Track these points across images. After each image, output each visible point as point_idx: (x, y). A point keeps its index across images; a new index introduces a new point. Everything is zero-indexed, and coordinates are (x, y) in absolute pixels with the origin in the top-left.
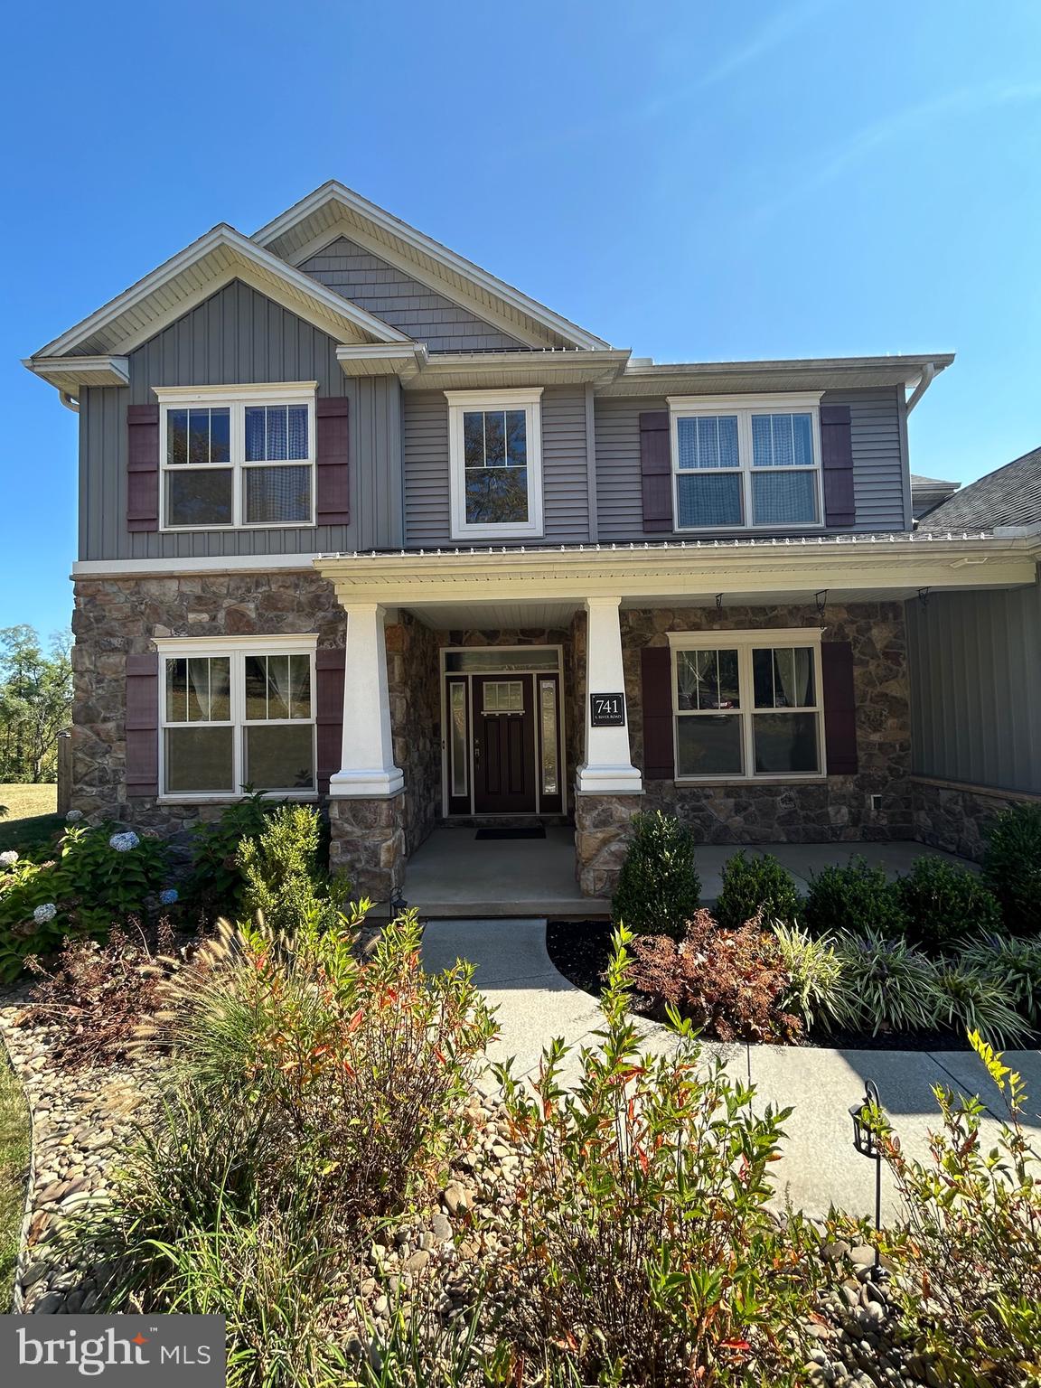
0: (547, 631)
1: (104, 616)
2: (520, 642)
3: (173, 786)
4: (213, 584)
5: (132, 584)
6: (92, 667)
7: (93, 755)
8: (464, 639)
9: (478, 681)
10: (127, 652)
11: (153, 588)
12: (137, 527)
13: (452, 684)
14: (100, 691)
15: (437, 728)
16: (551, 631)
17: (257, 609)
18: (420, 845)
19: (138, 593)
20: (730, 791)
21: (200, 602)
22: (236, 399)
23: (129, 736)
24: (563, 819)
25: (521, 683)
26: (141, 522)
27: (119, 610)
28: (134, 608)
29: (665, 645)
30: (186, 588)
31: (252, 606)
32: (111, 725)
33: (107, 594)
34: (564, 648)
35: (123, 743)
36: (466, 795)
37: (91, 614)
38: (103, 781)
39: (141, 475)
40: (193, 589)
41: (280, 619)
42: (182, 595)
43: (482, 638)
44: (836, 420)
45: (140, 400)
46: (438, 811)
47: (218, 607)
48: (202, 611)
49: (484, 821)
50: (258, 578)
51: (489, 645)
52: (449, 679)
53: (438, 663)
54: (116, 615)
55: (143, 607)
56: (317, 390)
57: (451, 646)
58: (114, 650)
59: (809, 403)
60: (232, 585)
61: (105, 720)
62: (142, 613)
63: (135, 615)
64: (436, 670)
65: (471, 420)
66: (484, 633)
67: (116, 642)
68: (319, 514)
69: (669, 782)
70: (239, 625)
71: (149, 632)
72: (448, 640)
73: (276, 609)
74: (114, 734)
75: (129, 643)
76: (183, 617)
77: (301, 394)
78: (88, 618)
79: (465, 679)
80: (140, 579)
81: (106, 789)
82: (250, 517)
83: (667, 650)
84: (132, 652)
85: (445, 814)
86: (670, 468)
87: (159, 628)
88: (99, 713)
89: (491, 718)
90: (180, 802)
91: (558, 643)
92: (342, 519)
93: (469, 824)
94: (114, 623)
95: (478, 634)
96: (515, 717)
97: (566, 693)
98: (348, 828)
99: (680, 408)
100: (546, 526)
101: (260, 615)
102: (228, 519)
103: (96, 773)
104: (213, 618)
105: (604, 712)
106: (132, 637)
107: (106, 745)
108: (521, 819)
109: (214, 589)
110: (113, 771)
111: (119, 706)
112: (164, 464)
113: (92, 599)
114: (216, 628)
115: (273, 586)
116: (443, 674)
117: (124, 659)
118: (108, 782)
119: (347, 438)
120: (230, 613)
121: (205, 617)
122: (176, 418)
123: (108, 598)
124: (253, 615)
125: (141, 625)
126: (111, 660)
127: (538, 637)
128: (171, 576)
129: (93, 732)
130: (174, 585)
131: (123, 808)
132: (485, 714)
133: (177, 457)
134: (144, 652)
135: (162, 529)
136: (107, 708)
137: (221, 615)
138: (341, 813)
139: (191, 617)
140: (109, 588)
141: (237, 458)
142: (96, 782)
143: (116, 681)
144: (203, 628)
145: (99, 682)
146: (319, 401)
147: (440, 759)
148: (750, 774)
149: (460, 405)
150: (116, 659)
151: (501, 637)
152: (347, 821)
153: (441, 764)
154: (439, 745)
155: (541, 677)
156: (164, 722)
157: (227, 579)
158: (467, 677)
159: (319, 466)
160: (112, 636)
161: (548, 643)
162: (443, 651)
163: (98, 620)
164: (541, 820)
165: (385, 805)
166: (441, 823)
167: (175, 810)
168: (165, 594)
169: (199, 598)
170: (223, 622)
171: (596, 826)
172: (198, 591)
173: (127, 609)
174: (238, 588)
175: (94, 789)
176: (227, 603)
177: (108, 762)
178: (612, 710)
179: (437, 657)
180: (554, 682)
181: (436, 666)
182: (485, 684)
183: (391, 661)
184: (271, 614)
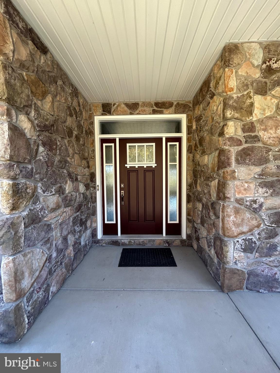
0: (175, 103)
2: (154, 112)
8: (112, 110)
9: (123, 142)
13: (104, 145)
15: (93, 176)
16: (178, 104)
18: (58, 290)
24: (182, 241)
25: (154, 144)
34: (187, 117)
36: (114, 222)
43: (126, 108)
46: (94, 234)
49: (126, 241)
51: (131, 114)
52: (103, 141)
53: (93, 127)
57: (103, 115)
64: (91, 133)
66: (127, 105)
72: (101, 110)
79: (113, 141)
85: (100, 235)
89: (133, 169)
91: (183, 112)
93: (116, 243)
95: (123, 106)
96: (149, 169)
97: (188, 151)
108: (154, 241)
116: (98, 136)
127: (167, 108)
132: (128, 166)
147: (96, 198)
151: (140, 109)
153: (95, 201)
154: (95, 188)
155: (169, 140)
158: (115, 139)
161: (176, 113)
162: (98, 119)
164: (167, 242)
166: (97, 242)
179: (92, 123)
180: (177, 144)
181: (92, 130)
182: (128, 145)
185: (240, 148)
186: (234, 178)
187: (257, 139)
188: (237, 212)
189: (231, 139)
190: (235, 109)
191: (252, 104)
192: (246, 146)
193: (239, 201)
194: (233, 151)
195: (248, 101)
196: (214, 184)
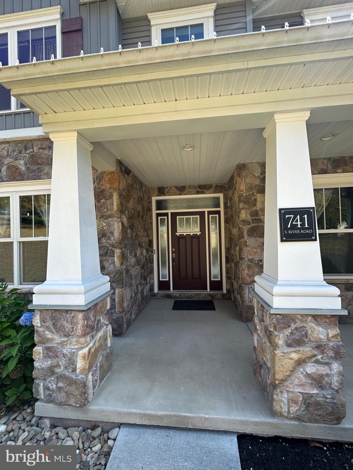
0: (214, 186)
2: (198, 193)
8: (166, 192)
9: (174, 215)
13: (159, 218)
15: (151, 242)
16: (216, 186)
17: (26, 164)
22: (12, 27)
24: (223, 295)
25: (198, 216)
31: (23, 162)
34: (224, 195)
36: (167, 279)
41: (39, 170)
43: (176, 190)
46: (152, 289)
47: (2, 164)
49: (178, 295)
51: (180, 194)
52: (158, 215)
53: (151, 206)
56: (62, 13)
57: (158, 196)
64: (150, 210)
66: (177, 188)
70: (16, 176)
72: (157, 192)
73: (38, 164)
79: (167, 215)
85: (156, 290)
89: (182, 237)
91: (220, 192)
93: (169, 296)
95: (174, 188)
96: (195, 236)
97: (225, 222)
98: (49, 335)
101: (27, 168)
102: (7, 106)
104: (0, 171)
105: (294, 227)
108: (200, 294)
114: (1, 178)
115: (35, 148)
116: (154, 212)
119: (82, 46)
124: (23, 169)
127: (209, 189)
132: (178, 234)
137: (4, 169)
138: (43, 321)
146: (63, 21)
147: (153, 259)
149: (158, 24)
151: (187, 190)
152: (48, 328)
153: (153, 262)
154: (152, 252)
155: (210, 213)
158: (168, 213)
161: (214, 193)
162: (154, 199)
164: (210, 295)
165: (80, 316)
166: (154, 295)
170: (5, 173)
171: (289, 345)
174: (14, 151)
176: (7, 161)
178: (303, 224)
179: (150, 202)
180: (217, 216)
181: (150, 207)
182: (178, 217)
183: (111, 197)
184: (34, 168)
185: (250, 226)
186: (246, 246)
188: (249, 267)
189: (243, 221)
190: (245, 202)
191: (256, 200)
192: (253, 225)
193: (251, 260)
194: (246, 228)
195: (253, 198)
196: (238, 248)
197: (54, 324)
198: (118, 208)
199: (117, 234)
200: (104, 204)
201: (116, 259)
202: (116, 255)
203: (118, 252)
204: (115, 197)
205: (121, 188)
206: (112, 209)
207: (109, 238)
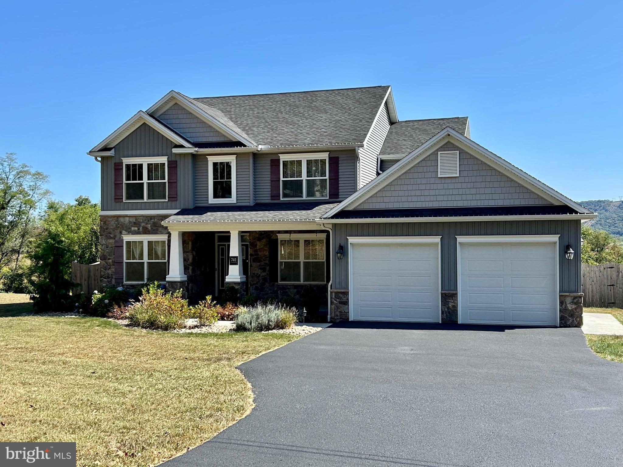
1: (108, 228)
3: (127, 280)
4: (139, 219)
5: (116, 218)
6: (105, 243)
7: (105, 270)
10: (115, 239)
11: (122, 220)
12: (117, 200)
13: (220, 247)
14: (107, 250)
17: (151, 226)
19: (118, 221)
20: (296, 287)
21: (135, 224)
22: (145, 161)
23: (115, 264)
26: (118, 199)
27: (112, 226)
28: (116, 225)
29: (276, 238)
30: (131, 220)
31: (149, 226)
32: (110, 261)
33: (109, 221)
35: (114, 266)
37: (105, 227)
38: (108, 277)
39: (118, 185)
40: (133, 220)
41: (157, 230)
42: (130, 222)
44: (334, 161)
45: (117, 161)
47: (140, 226)
48: (135, 227)
50: (151, 217)
52: (219, 245)
54: (112, 227)
55: (119, 225)
56: (168, 158)
58: (111, 238)
59: (325, 156)
60: (144, 219)
61: (109, 259)
62: (119, 227)
63: (117, 227)
65: (215, 164)
67: (112, 236)
68: (168, 198)
69: (276, 283)
70: (146, 232)
71: (121, 233)
73: (156, 226)
74: (111, 264)
75: (115, 236)
76: (130, 229)
77: (163, 160)
78: (104, 228)
80: (118, 217)
81: (109, 280)
82: (149, 197)
83: (277, 239)
84: (116, 239)
85: (217, 295)
86: (279, 178)
87: (124, 232)
88: (107, 257)
90: (130, 284)
92: (176, 199)
94: (111, 230)
98: (170, 289)
99: (283, 158)
100: (237, 200)
101: (152, 228)
102: (142, 198)
103: (107, 275)
104: (139, 229)
105: (233, 261)
106: (115, 234)
107: (109, 267)
109: (139, 220)
110: (112, 274)
111: (113, 255)
112: (125, 181)
113: (105, 223)
114: (139, 232)
115: (155, 220)
116: (217, 243)
117: (114, 241)
118: (110, 278)
119: (177, 174)
120: (143, 227)
121: (136, 229)
122: (128, 166)
123: (109, 222)
124: (150, 228)
125: (119, 230)
126: (110, 241)
128: (126, 216)
129: (106, 262)
130: (127, 219)
131: (114, 285)
133: (128, 179)
134: (119, 239)
135: (124, 201)
136: (109, 256)
137: (141, 228)
138: (169, 285)
139: (133, 228)
140: (109, 219)
141: (145, 180)
142: (106, 278)
143: (112, 247)
144: (136, 232)
145: (107, 247)
146: (168, 161)
148: (302, 282)
149: (211, 160)
150: (111, 241)
152: (170, 287)
156: (125, 260)
157: (142, 217)
158: (226, 244)
159: (168, 182)
160: (111, 234)
162: (217, 235)
163: (107, 229)
165: (179, 284)
167: (128, 287)
168: (125, 221)
169: (135, 223)
170: (141, 230)
172: (134, 220)
173: (115, 226)
174: (145, 220)
175: (106, 280)
176: (143, 224)
177: (110, 272)
178: (235, 261)
183: (188, 243)
184: (155, 228)
187: (258, 255)
191: (257, 244)
195: (255, 243)
197: (172, 286)
198: (191, 248)
199: (190, 260)
200: (185, 246)
201: (190, 270)
202: (190, 269)
203: (191, 268)
204: (190, 243)
205: (193, 239)
206: (189, 249)
207: (187, 262)
